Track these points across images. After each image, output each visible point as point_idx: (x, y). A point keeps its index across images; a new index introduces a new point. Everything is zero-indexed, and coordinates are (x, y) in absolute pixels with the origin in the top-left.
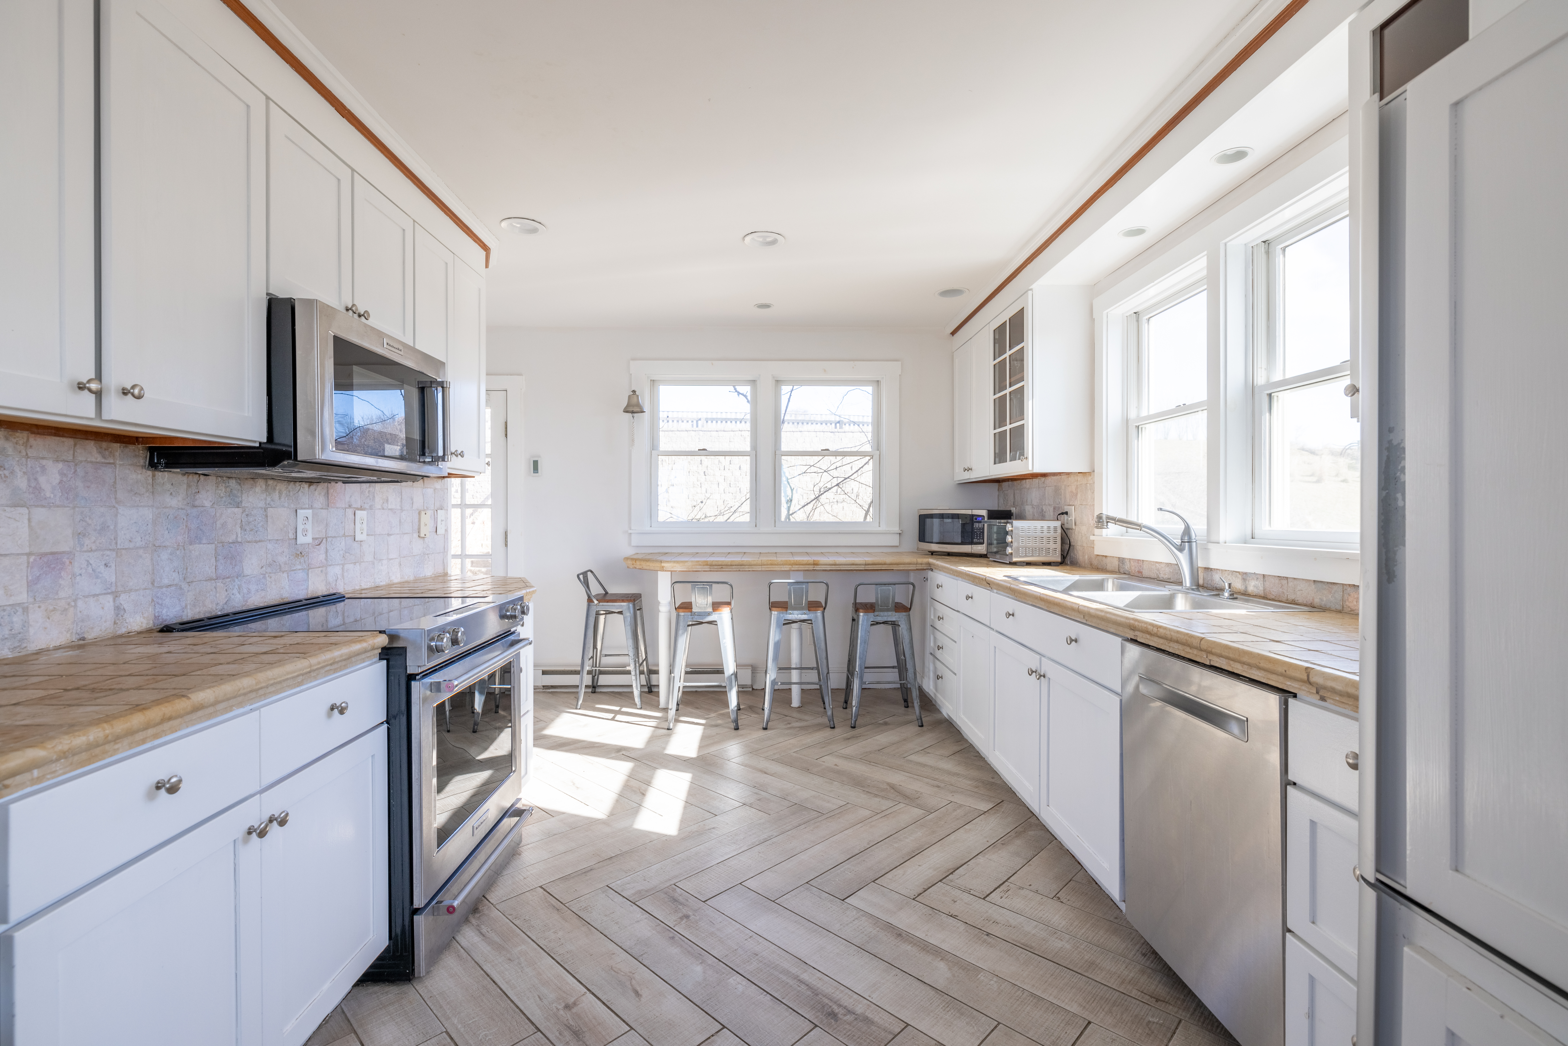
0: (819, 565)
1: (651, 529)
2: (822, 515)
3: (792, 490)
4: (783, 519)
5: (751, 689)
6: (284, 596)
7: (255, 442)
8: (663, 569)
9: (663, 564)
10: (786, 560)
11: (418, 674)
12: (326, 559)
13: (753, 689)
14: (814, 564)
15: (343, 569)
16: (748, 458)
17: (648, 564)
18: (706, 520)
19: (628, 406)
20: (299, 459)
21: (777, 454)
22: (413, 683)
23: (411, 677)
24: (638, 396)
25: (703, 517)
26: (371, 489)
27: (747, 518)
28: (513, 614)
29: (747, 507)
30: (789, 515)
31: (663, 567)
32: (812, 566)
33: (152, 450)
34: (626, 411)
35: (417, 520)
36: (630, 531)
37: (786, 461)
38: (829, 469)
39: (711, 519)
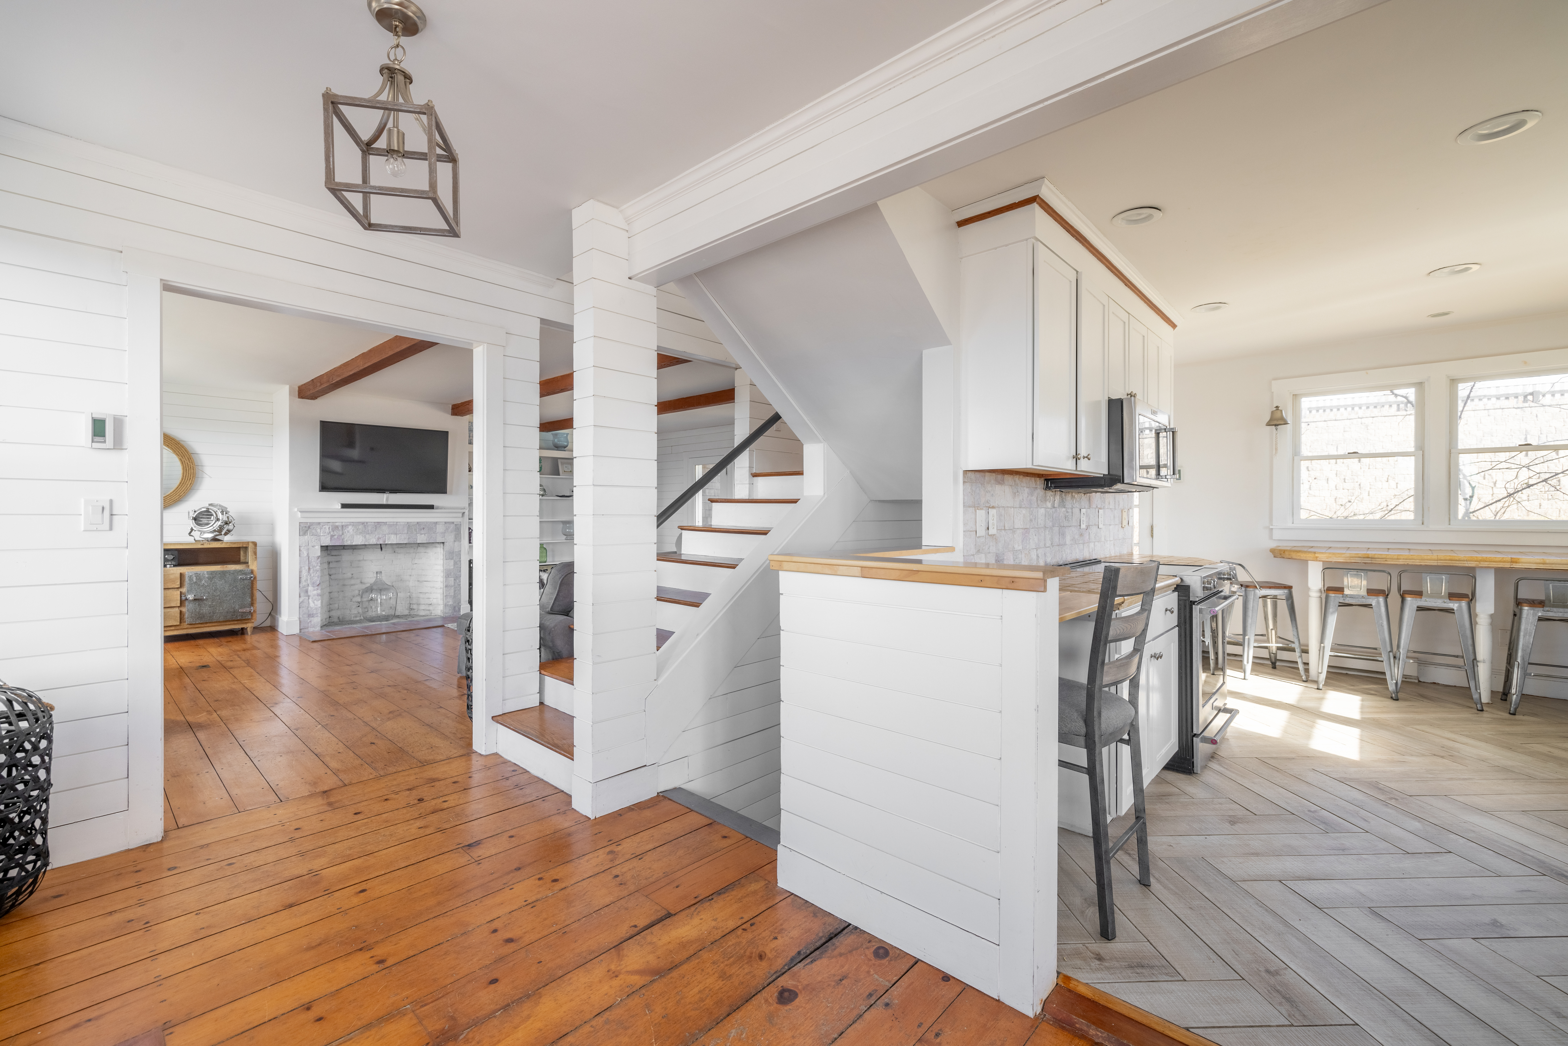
0: (1519, 563)
1: (1293, 525)
2: (1514, 513)
3: (1473, 488)
4: (1460, 516)
5: (1417, 681)
6: (1078, 557)
7: (1101, 474)
8: (1316, 559)
9: (1316, 555)
10: (1471, 557)
11: (1196, 602)
12: (1089, 538)
13: (1419, 681)
14: (1512, 562)
15: (1094, 545)
16: (1413, 458)
17: (1299, 554)
18: (1355, 518)
19: (1271, 420)
20: (1125, 482)
21: (1452, 452)
22: (1193, 606)
23: (1193, 603)
24: (1281, 411)
25: (1352, 514)
26: (1104, 496)
27: (1410, 516)
28: (1229, 577)
29: (1410, 504)
30: (1467, 513)
31: (1317, 557)
32: (1510, 564)
33: (1047, 480)
34: (1268, 424)
35: (1121, 516)
36: (1271, 527)
37: (1463, 459)
38: (1531, 464)
39: (1361, 517)
